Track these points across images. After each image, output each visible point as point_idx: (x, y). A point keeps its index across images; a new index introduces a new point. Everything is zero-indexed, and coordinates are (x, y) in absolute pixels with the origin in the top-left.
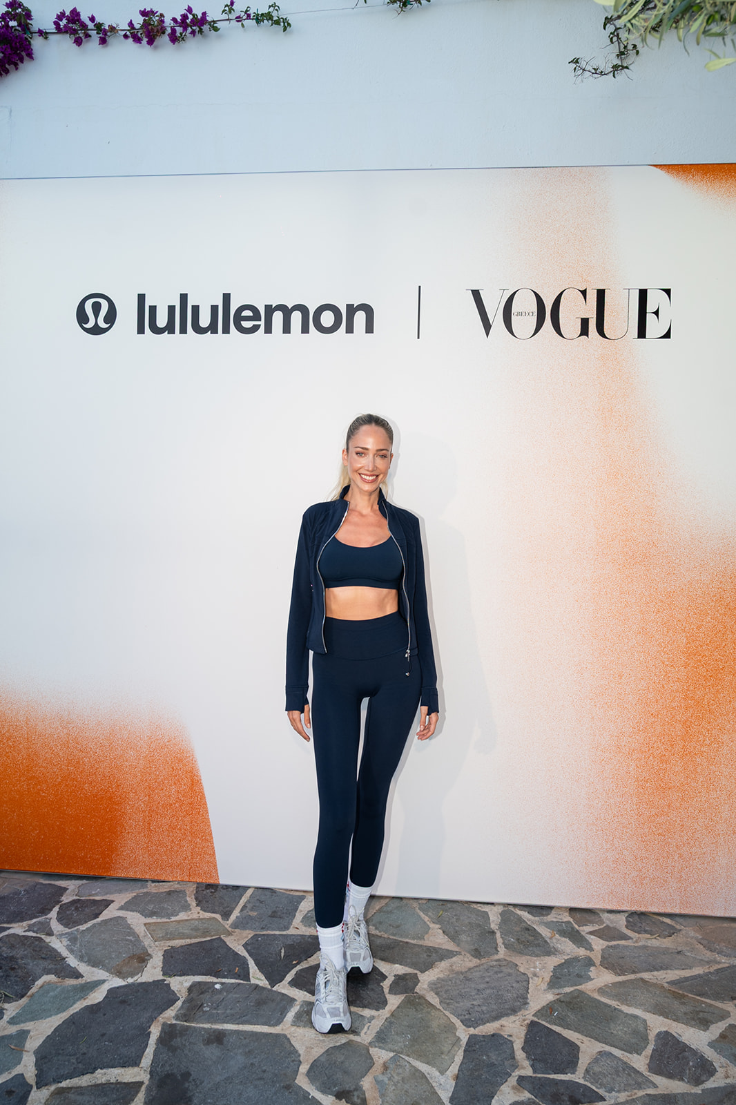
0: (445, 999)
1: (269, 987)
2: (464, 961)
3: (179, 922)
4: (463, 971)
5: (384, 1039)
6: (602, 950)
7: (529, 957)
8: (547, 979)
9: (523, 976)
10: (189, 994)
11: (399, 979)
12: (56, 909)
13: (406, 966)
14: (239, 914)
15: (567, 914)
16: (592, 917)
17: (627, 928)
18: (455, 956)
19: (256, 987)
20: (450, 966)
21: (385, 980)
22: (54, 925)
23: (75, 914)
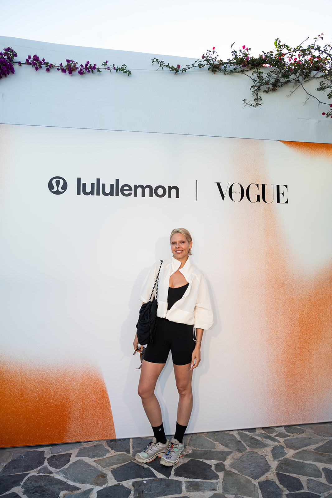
0: (239, 470)
1: (167, 478)
2: (236, 454)
3: (109, 457)
4: (238, 458)
5: (227, 490)
6: (283, 441)
7: (259, 449)
8: (271, 456)
9: (262, 457)
10: (134, 488)
11: (217, 466)
12: (46, 461)
13: (216, 460)
14: (133, 451)
15: (262, 430)
16: (272, 430)
17: (287, 432)
18: (232, 453)
19: (161, 479)
20: (233, 457)
21: (211, 467)
22: (50, 468)
23: (57, 462)
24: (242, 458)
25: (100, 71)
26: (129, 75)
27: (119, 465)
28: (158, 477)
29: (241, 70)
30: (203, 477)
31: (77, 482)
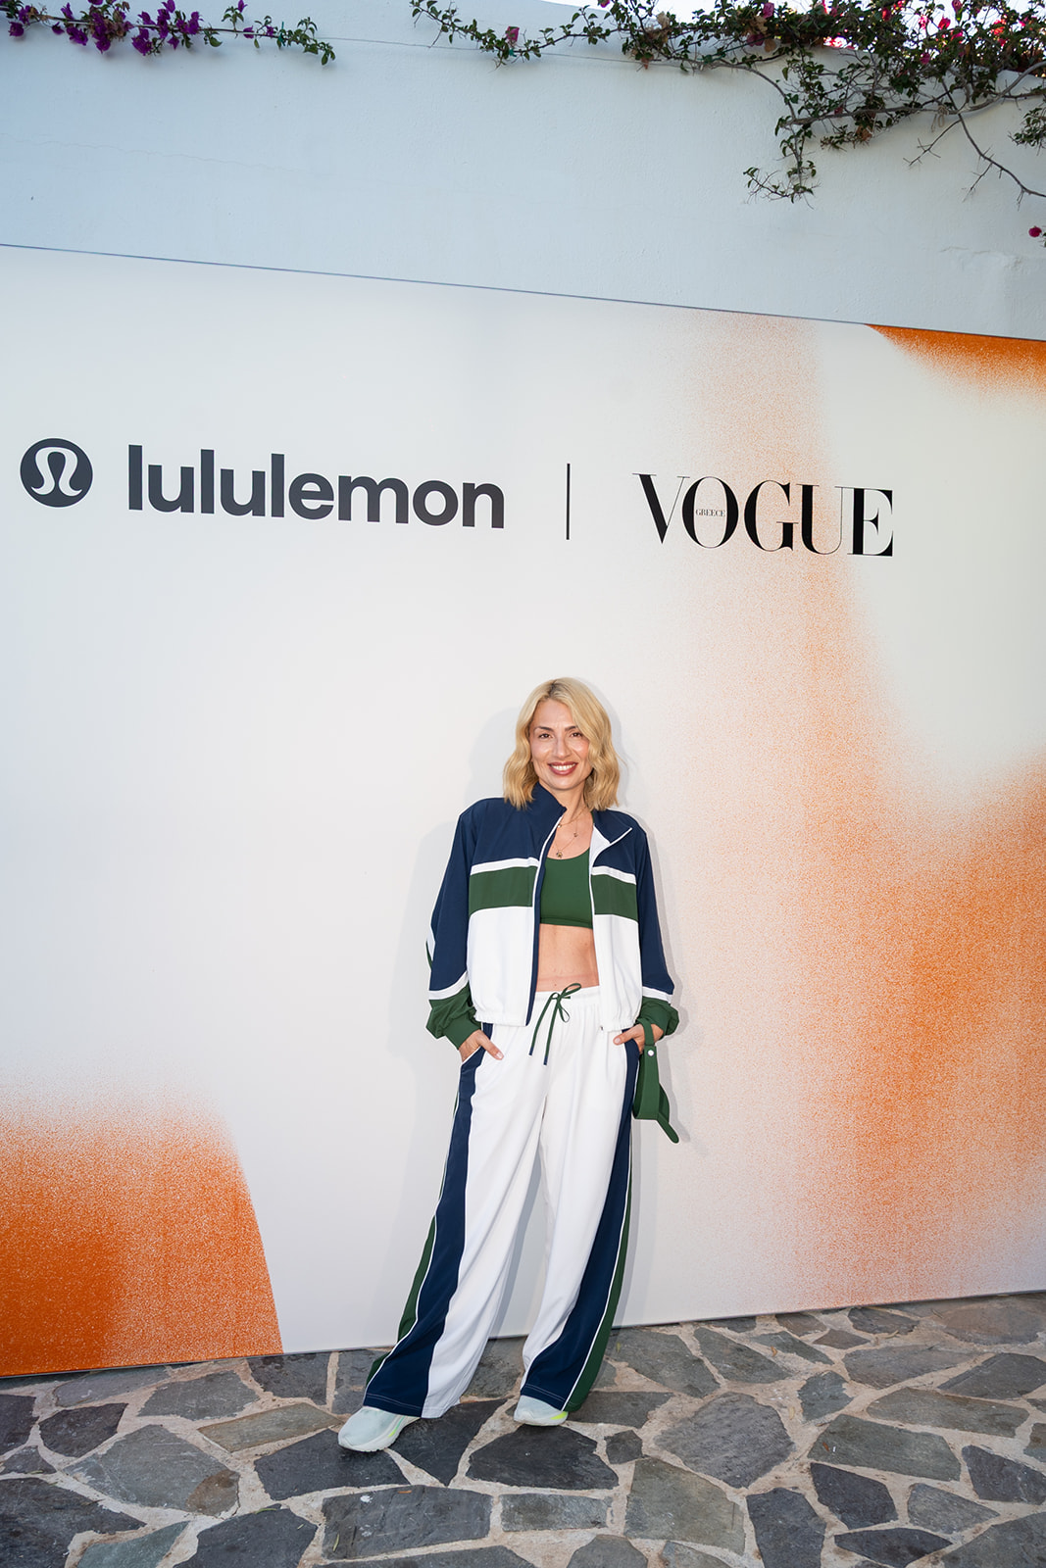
0: (687, 1456)
1: (442, 1485)
2: (681, 1403)
3: (252, 1417)
4: (689, 1416)
5: (641, 1525)
6: (844, 1360)
7: (760, 1385)
8: (799, 1408)
9: (768, 1410)
11: (614, 1442)
12: (35, 1431)
13: (613, 1423)
14: (337, 1391)
15: (776, 1323)
17: (856, 1328)
18: (667, 1399)
19: (423, 1489)
20: (670, 1413)
21: (596, 1447)
22: (48, 1456)
23: (74, 1434)
24: (702, 1417)
25: (215, 43)
26: (325, 61)
27: (282, 1442)
28: (413, 1484)
29: (744, 59)
30: (566, 1481)
31: (133, 1502)
